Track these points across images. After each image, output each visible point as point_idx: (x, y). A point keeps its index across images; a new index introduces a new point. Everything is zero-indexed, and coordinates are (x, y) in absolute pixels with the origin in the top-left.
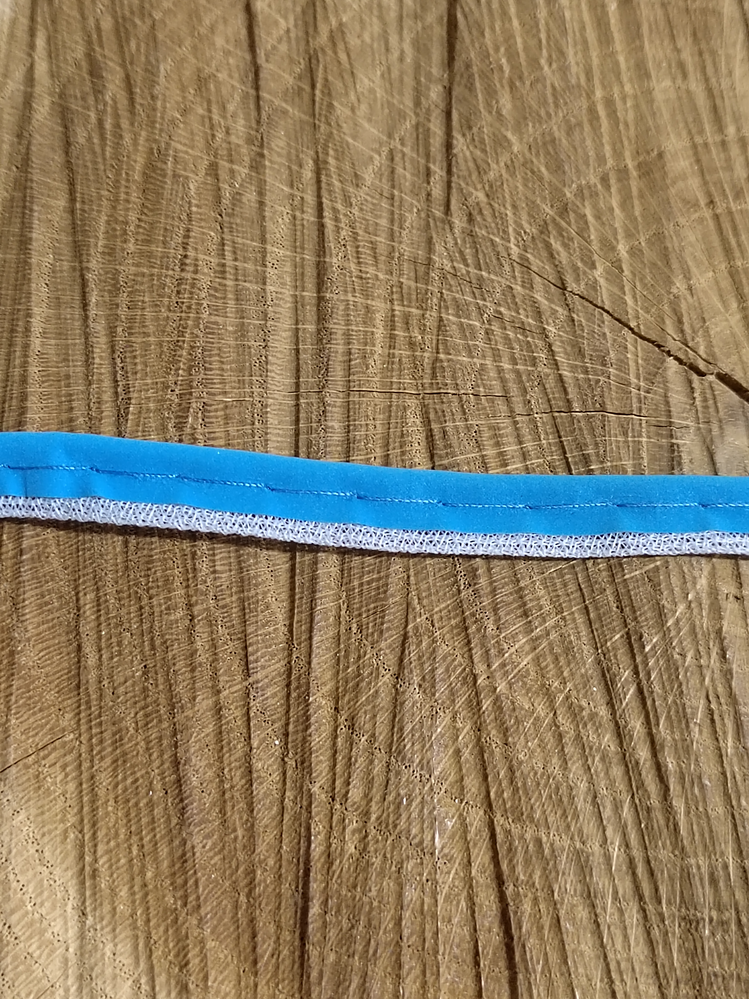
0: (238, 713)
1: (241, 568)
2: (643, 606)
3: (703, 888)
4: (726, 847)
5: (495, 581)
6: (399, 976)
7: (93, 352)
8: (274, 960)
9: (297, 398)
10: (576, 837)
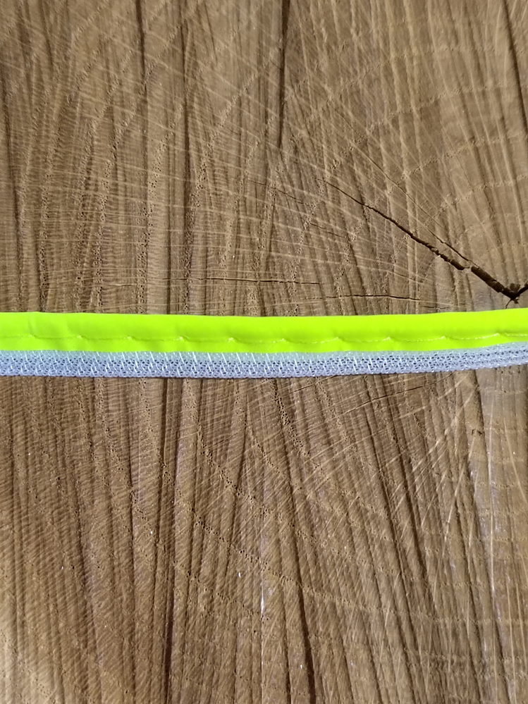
0: (125, 512)
1: (127, 409)
2: (412, 438)
3: (448, 639)
4: (465, 610)
5: (307, 419)
6: (233, 698)
7: (22, 249)
8: (147, 685)
9: (169, 283)
10: (360, 602)
